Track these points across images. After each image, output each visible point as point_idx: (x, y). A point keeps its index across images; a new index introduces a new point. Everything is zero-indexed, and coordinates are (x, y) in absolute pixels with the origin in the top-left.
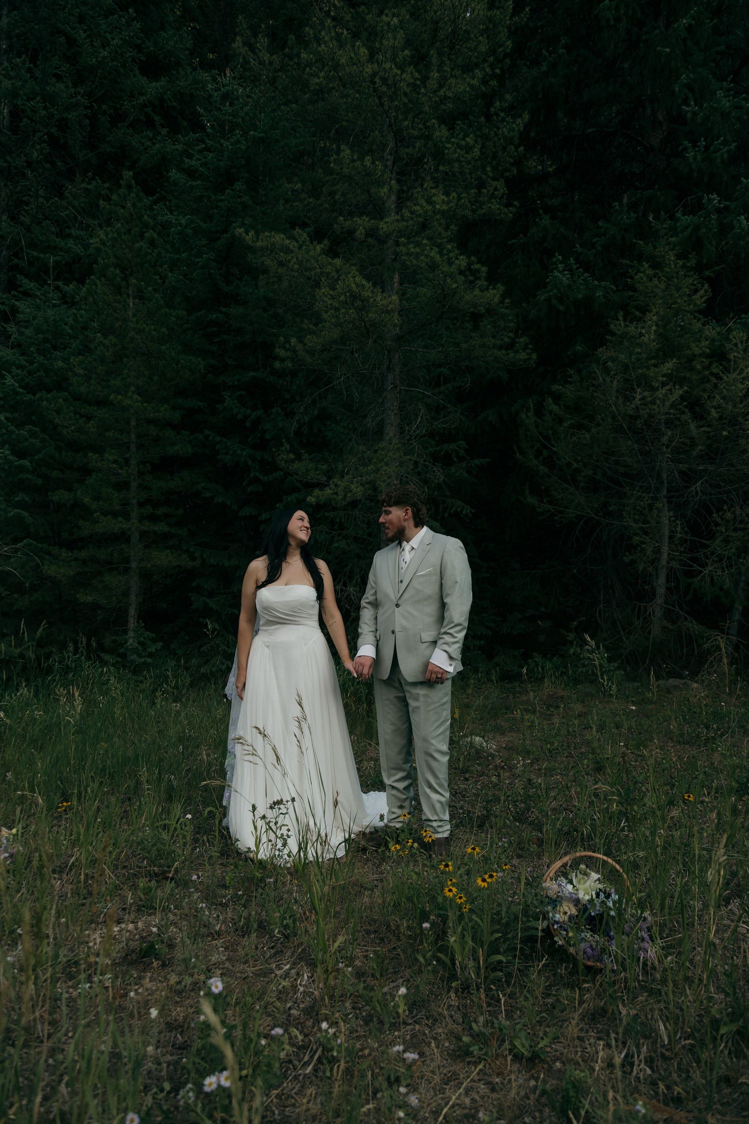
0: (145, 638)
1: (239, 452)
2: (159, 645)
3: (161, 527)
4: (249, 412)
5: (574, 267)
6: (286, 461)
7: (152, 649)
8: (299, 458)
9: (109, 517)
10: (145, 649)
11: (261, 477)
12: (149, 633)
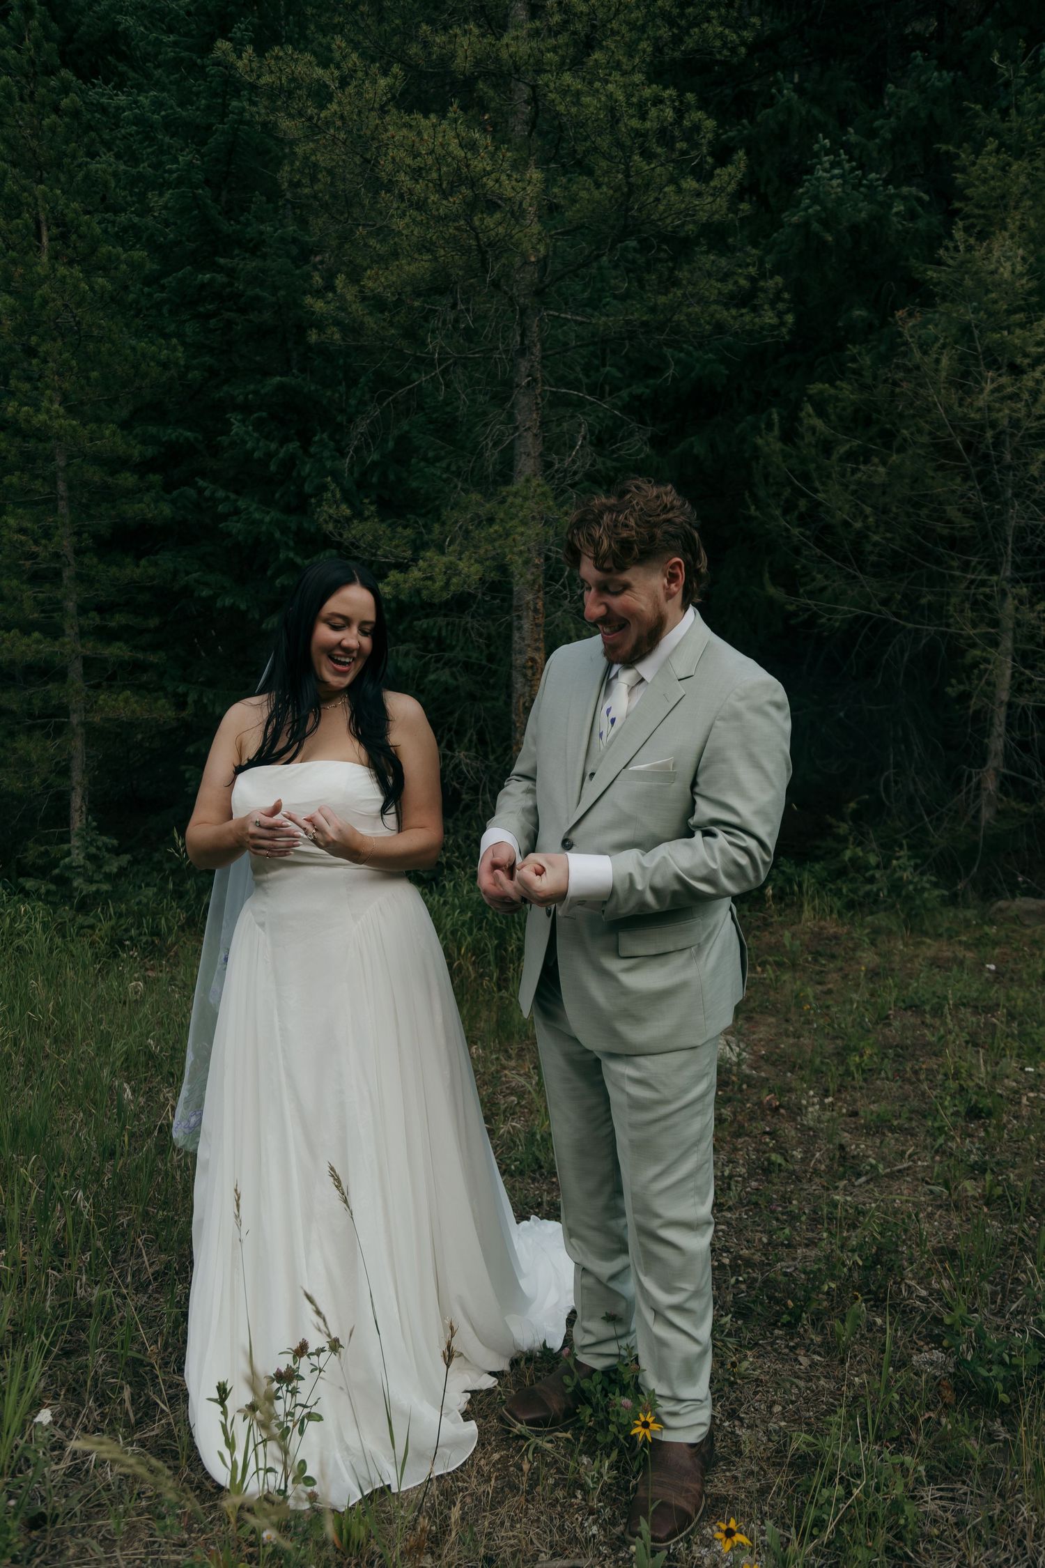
0: (98, 848)
1: (257, 516)
2: (125, 859)
3: (117, 651)
4: (273, 446)
5: (847, 166)
6: (337, 521)
7: (113, 867)
8: (358, 515)
9: (15, 632)
10: (100, 867)
11: (298, 560)
12: (105, 839)
